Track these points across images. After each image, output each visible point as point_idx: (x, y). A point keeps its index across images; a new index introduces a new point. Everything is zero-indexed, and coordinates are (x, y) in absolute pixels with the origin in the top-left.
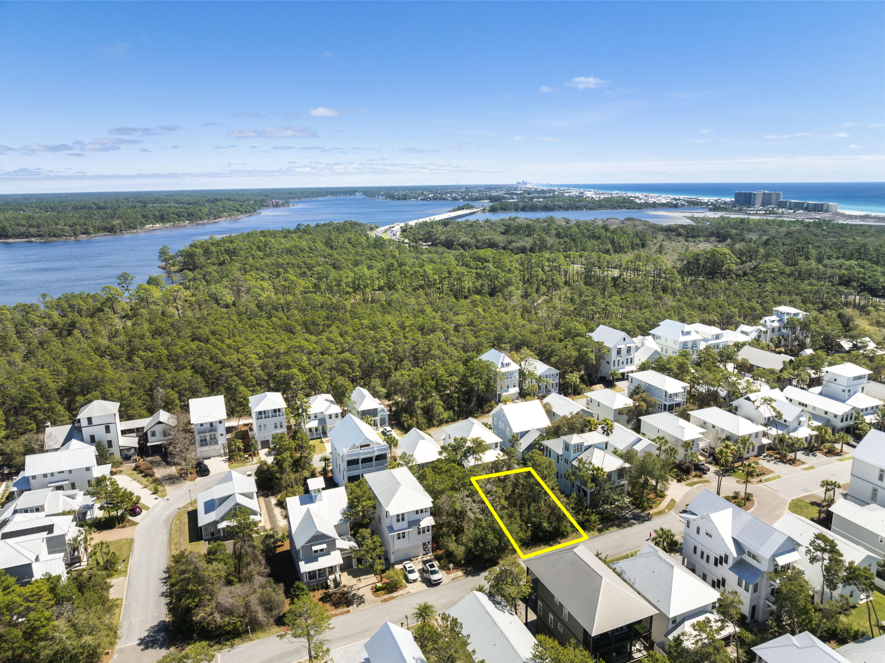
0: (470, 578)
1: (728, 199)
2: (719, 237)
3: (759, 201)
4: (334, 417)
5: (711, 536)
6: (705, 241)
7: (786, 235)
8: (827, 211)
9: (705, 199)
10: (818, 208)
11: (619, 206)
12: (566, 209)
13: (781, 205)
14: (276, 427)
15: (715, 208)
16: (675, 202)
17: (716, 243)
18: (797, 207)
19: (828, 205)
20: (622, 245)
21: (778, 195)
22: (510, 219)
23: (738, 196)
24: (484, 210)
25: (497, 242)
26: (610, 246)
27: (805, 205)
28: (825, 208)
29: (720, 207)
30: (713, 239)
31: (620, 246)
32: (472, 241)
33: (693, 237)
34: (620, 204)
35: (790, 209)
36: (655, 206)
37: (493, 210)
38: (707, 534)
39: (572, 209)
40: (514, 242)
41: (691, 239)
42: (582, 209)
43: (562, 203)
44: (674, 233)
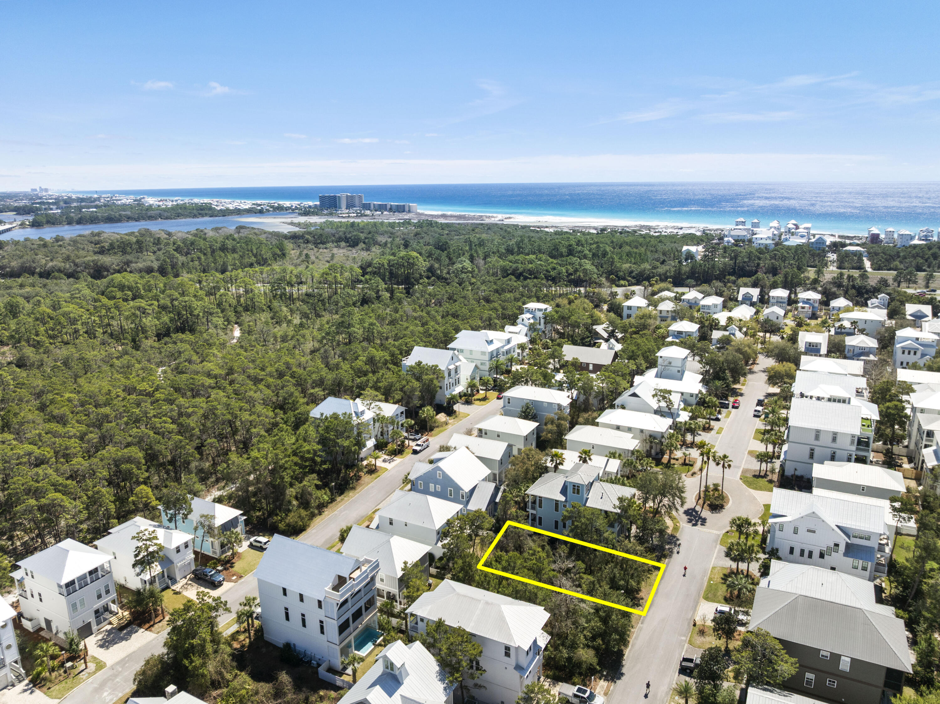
0: (618, 682)
1: (311, 203)
2: (348, 242)
3: (344, 204)
4: (182, 548)
5: (814, 532)
6: (336, 247)
7: (416, 235)
8: (409, 211)
9: (287, 203)
10: (401, 209)
11: (200, 214)
12: (137, 220)
13: (367, 207)
14: (99, 597)
15: (306, 212)
16: (259, 208)
17: (350, 248)
18: (382, 208)
19: (409, 206)
20: (264, 257)
21: (360, 197)
22: (93, 234)
23: (322, 199)
24: (22, 225)
25: (108, 264)
26: (253, 259)
27: (388, 207)
28: (407, 209)
29: (309, 211)
30: (343, 244)
31: (263, 258)
32: (68, 266)
33: (323, 244)
34: (200, 212)
35: (376, 211)
36: (238, 212)
37: (35, 224)
38: (809, 531)
39: (144, 219)
40: (131, 262)
41: (321, 246)
42: (156, 219)
43: (128, 213)
44: (301, 241)
